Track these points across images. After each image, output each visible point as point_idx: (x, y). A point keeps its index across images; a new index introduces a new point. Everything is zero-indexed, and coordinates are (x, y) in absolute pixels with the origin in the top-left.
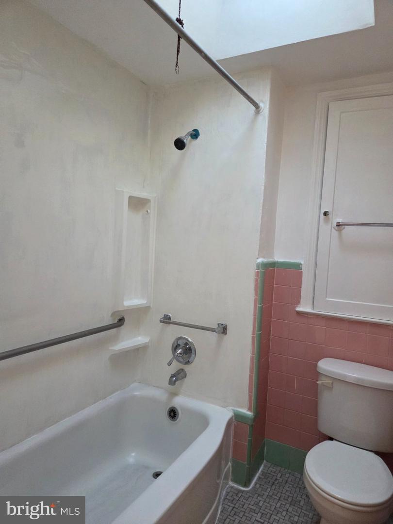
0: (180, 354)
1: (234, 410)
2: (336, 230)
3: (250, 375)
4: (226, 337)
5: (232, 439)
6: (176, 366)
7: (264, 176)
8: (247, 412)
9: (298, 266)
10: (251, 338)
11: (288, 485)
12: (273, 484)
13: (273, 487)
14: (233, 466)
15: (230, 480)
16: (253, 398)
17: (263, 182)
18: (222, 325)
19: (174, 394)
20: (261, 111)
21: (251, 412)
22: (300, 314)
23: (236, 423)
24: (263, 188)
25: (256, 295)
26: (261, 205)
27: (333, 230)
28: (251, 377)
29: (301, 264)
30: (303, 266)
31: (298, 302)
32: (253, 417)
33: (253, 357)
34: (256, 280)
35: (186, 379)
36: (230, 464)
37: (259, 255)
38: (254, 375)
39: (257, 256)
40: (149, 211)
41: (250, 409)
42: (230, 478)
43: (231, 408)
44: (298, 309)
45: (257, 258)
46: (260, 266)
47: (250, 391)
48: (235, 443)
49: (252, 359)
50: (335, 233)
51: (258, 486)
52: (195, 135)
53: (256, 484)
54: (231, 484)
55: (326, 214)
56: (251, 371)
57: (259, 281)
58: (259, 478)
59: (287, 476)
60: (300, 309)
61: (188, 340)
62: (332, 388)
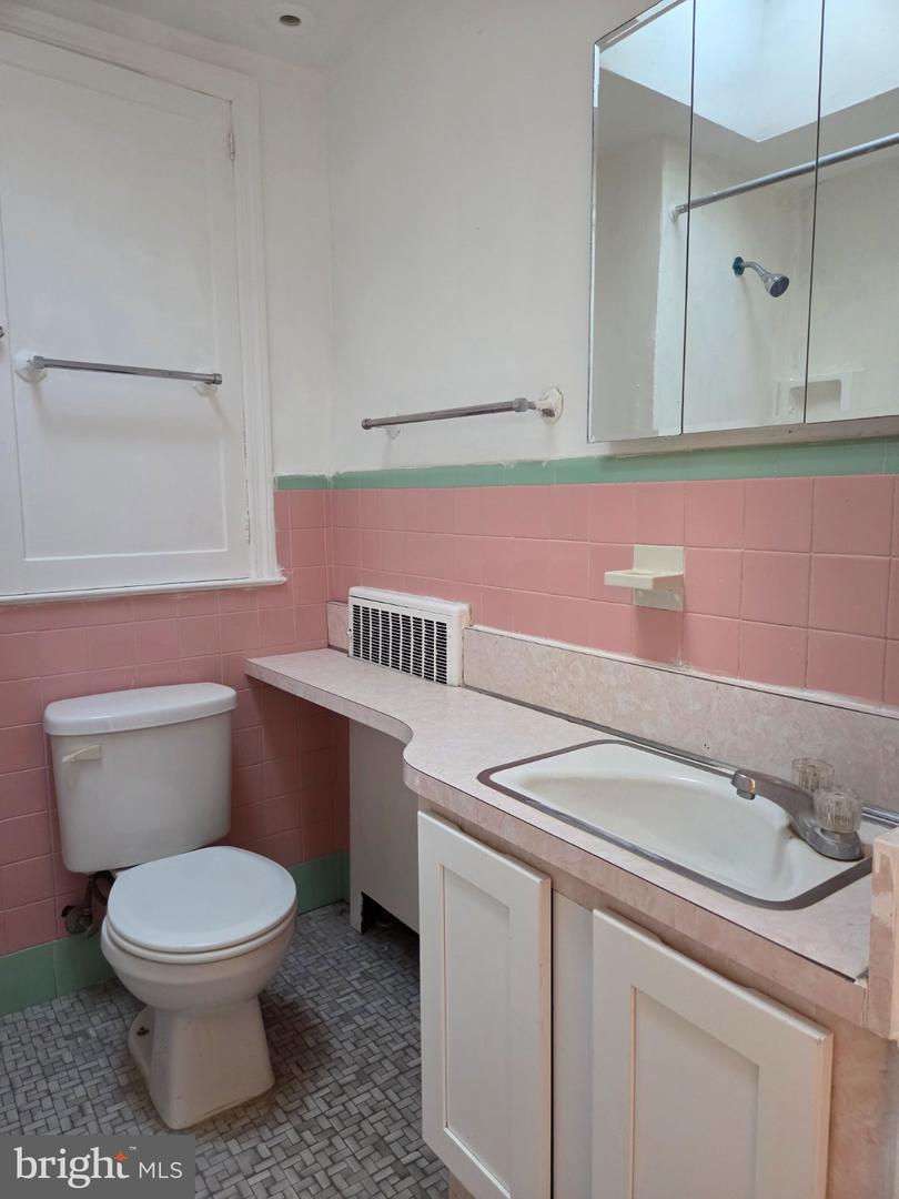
2: (25, 380)
27: (18, 378)
62: (100, 759)
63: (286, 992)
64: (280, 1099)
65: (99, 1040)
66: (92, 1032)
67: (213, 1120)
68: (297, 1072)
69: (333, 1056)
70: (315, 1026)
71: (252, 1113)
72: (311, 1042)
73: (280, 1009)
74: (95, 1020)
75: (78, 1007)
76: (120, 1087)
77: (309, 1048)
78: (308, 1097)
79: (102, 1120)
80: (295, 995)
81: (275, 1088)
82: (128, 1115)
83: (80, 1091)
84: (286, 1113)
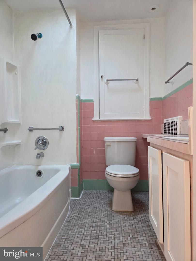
0: (41, 143)
1: (70, 165)
2: (106, 84)
3: (77, 147)
4: (64, 133)
5: (70, 178)
6: (38, 151)
7: (76, 57)
8: (76, 164)
9: (92, 101)
10: (76, 130)
11: (95, 194)
12: (89, 195)
13: (90, 196)
14: (72, 190)
15: (71, 197)
16: (79, 157)
17: (76, 59)
18: (62, 126)
19: (38, 165)
20: (73, 27)
21: (78, 163)
22: (94, 121)
23: (72, 170)
24: (76, 62)
25: (77, 110)
26: (76, 69)
27: (105, 84)
28: (77, 148)
29: (93, 100)
30: (94, 100)
31: (93, 116)
32: (80, 165)
33: (78, 138)
34: (77, 104)
35: (44, 157)
36: (70, 190)
37: (77, 92)
38: (79, 147)
39: (76, 93)
40: (17, 73)
41: (78, 162)
42: (71, 196)
43: (68, 164)
44: (93, 119)
45: (76, 94)
46: (78, 97)
47: (77, 154)
48: (72, 179)
49: (77, 140)
50: (106, 85)
51: (83, 197)
52: (40, 36)
53: (82, 196)
54: (71, 198)
55: (102, 77)
56: (77, 145)
57: (78, 104)
58: (83, 195)
59: (94, 192)
60: (94, 119)
61: (44, 137)
62: (111, 146)
63: (143, 201)
64: (133, 213)
65: (108, 197)
66: (108, 196)
67: (120, 212)
68: (138, 211)
69: (147, 212)
70: (146, 207)
71: (127, 213)
72: (144, 208)
73: (141, 203)
74: (109, 194)
75: (108, 192)
76: (108, 203)
77: (143, 209)
78: (138, 215)
79: (103, 206)
80: (145, 202)
81: (133, 212)
82: (107, 206)
83: (102, 201)
84: (133, 215)
